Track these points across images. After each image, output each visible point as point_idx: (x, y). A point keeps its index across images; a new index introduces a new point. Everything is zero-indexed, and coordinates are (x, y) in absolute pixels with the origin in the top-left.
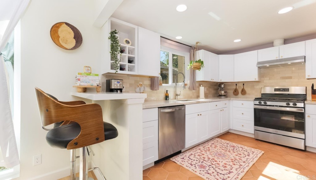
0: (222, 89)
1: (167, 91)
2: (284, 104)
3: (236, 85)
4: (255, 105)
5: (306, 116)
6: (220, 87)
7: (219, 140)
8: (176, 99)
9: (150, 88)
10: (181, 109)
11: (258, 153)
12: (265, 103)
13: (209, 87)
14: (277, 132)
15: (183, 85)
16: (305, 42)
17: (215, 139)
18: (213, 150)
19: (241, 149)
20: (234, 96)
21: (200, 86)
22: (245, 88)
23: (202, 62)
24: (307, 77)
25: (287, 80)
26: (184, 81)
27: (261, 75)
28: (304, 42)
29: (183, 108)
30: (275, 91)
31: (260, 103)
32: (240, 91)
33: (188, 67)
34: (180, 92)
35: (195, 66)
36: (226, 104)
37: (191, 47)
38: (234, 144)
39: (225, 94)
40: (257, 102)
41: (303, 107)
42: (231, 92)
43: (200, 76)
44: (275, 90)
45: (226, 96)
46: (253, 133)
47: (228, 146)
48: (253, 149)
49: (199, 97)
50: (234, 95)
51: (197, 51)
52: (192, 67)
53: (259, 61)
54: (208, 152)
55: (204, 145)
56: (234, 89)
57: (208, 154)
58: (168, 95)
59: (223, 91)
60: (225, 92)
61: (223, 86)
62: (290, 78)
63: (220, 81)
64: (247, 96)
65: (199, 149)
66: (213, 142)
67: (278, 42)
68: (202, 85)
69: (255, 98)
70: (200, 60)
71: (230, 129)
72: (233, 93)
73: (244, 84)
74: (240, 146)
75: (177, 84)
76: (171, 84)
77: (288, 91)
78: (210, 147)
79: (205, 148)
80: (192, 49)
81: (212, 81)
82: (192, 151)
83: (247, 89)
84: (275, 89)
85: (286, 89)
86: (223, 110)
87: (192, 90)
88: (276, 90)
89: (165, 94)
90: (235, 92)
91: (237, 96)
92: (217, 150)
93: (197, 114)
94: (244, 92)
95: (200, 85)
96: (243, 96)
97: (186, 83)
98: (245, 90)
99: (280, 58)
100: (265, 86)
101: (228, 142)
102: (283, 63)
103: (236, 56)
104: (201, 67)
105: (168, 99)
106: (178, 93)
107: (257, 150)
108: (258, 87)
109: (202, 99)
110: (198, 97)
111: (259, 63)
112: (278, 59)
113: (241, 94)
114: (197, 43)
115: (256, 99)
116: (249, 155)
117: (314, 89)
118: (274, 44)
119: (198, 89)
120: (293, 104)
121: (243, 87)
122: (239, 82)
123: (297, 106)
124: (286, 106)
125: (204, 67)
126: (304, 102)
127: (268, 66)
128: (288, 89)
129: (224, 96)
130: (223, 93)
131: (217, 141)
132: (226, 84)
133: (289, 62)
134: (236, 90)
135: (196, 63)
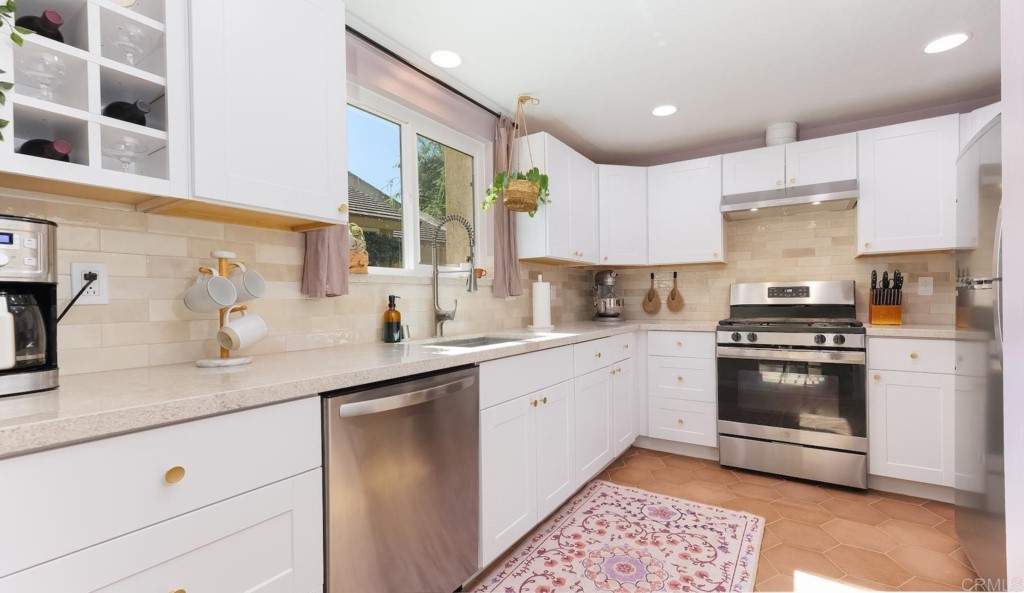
0: (609, 292)
1: (392, 299)
2: (809, 339)
3: (652, 276)
4: (720, 345)
5: (870, 375)
6: (602, 285)
7: (607, 487)
8: (434, 334)
9: (297, 285)
10: (459, 387)
11: (749, 527)
12: (753, 337)
13: (564, 284)
14: (788, 436)
15: (467, 274)
16: (857, 135)
17: (592, 485)
18: (596, 547)
19: (689, 520)
20: (645, 315)
21: (536, 279)
22: (679, 289)
23: (544, 180)
24: (862, 250)
25: (802, 260)
26: (470, 259)
27: (730, 244)
28: (853, 135)
29: (468, 382)
30: (769, 296)
31: (737, 337)
32: (664, 299)
33: (489, 199)
34: (456, 302)
35: (518, 195)
36: (627, 347)
37: (499, 116)
38: (666, 502)
39: (618, 309)
40: (726, 337)
41: (859, 345)
42: (635, 302)
43: (537, 237)
44: (769, 293)
45: (620, 316)
46: (714, 445)
47: (646, 511)
48: (728, 513)
49: (532, 324)
50: (645, 311)
51: (524, 138)
52: (505, 200)
53: (725, 194)
54: (576, 562)
55: (558, 524)
56: (646, 292)
57: (578, 577)
58: (395, 320)
59: (611, 297)
60: (618, 303)
61: (610, 281)
62: (810, 252)
63: (602, 262)
64: (685, 313)
65: (541, 553)
66: (587, 505)
67: (780, 131)
68: (540, 277)
69: (720, 323)
70: (536, 170)
71: (640, 438)
72: (644, 304)
73: (675, 275)
74: (682, 504)
75: (440, 268)
76: (412, 268)
77: (808, 296)
78: (579, 531)
79: (563, 540)
80: (504, 127)
81: (576, 259)
82: (508, 571)
83: (687, 292)
84: (769, 289)
85: (800, 288)
86: (619, 370)
87: (504, 297)
88: (773, 292)
89: (382, 314)
90: (650, 301)
91: (656, 317)
92: (612, 544)
93: (528, 400)
94: (676, 302)
95: (533, 277)
96: (674, 315)
97: (479, 265)
98: (680, 295)
99: (787, 186)
100: (739, 281)
101: (640, 493)
102: (800, 200)
103: (655, 170)
104: (539, 201)
105: (396, 336)
106: (445, 307)
107: (743, 513)
108: (720, 282)
109: (543, 329)
110: (528, 321)
111: (725, 200)
112: (782, 187)
113: (668, 310)
114: (522, 100)
115: (724, 325)
116: (724, 548)
117: (878, 287)
118: (770, 137)
119: (525, 291)
120: (836, 340)
121: (675, 282)
122: (660, 266)
123: (845, 345)
124: (814, 344)
125: (549, 201)
126: (864, 331)
127: (754, 210)
128: (807, 289)
129: (615, 316)
130: (610, 304)
131: (604, 495)
132: (620, 272)
133: (817, 199)
134: (651, 296)
135: (520, 183)
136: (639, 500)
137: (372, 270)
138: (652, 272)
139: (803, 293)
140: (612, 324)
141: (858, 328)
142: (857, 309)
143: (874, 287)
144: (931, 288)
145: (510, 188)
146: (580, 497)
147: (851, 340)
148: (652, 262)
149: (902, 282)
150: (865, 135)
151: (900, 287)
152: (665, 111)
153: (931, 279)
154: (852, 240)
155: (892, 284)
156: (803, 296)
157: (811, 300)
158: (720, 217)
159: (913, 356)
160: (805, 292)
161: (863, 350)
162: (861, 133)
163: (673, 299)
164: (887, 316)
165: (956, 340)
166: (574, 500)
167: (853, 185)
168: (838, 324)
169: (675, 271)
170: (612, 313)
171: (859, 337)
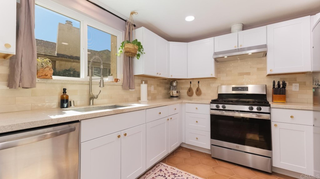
0: (175, 88)
1: (64, 90)
2: (246, 108)
3: (191, 82)
4: (212, 109)
5: (273, 124)
6: (172, 86)
7: (163, 166)
8: (89, 104)
12: (224, 107)
14: (238, 147)
17: (157, 165)
20: (189, 97)
21: (142, 83)
22: (200, 87)
23: (139, 44)
27: (218, 70)
30: (232, 90)
31: (218, 107)
32: (194, 90)
34: (100, 91)
36: (176, 109)
37: (126, 21)
39: (177, 95)
40: (214, 106)
41: (268, 111)
42: (184, 92)
44: (232, 89)
46: (210, 148)
49: (140, 100)
50: (188, 95)
51: (136, 30)
52: (124, 52)
53: (215, 52)
56: (189, 88)
58: (66, 98)
59: (175, 90)
60: (177, 92)
61: (175, 84)
62: (248, 74)
64: (202, 96)
66: (152, 176)
67: (236, 28)
68: (143, 82)
69: (212, 100)
70: (136, 40)
71: (183, 143)
72: (187, 93)
73: (199, 82)
76: (84, 77)
77: (247, 90)
81: (158, 76)
83: (203, 88)
84: (233, 88)
85: (244, 87)
86: (171, 118)
87: (127, 90)
88: (234, 89)
91: (192, 97)
94: (199, 92)
96: (198, 97)
98: (200, 89)
99: (239, 47)
100: (222, 85)
101: (176, 170)
102: (244, 53)
103: (190, 44)
104: (140, 53)
108: (214, 85)
109: (144, 102)
111: (215, 54)
112: (237, 48)
113: (196, 95)
114: (132, 13)
115: (213, 102)
117: (276, 87)
118: (232, 30)
119: (137, 88)
120: (258, 109)
121: (198, 85)
122: (193, 79)
123: (261, 111)
124: (249, 110)
125: (144, 53)
126: (269, 105)
127: (226, 57)
128: (247, 88)
129: (177, 97)
130: (175, 93)
131: (161, 170)
132: (178, 81)
133: (250, 52)
134: (190, 90)
135: (129, 45)
136: (174, 174)
137: (54, 77)
139: (245, 89)
140: (175, 100)
141: (267, 104)
142: (267, 96)
143: (274, 87)
144: (298, 88)
145: (125, 47)
146: (151, 171)
147: (264, 109)
148: (189, 77)
149: (286, 85)
150: (270, 26)
151: (285, 87)
152: (190, 19)
153: (298, 84)
154: (265, 69)
155: (281, 86)
156: (245, 90)
157: (248, 92)
158: (213, 60)
159: (292, 117)
160: (246, 89)
161: (269, 113)
162: (268, 26)
164: (280, 99)
165: (313, 111)
166: (147, 173)
167: (265, 46)
168: (259, 102)
170: (175, 96)
171: (268, 108)
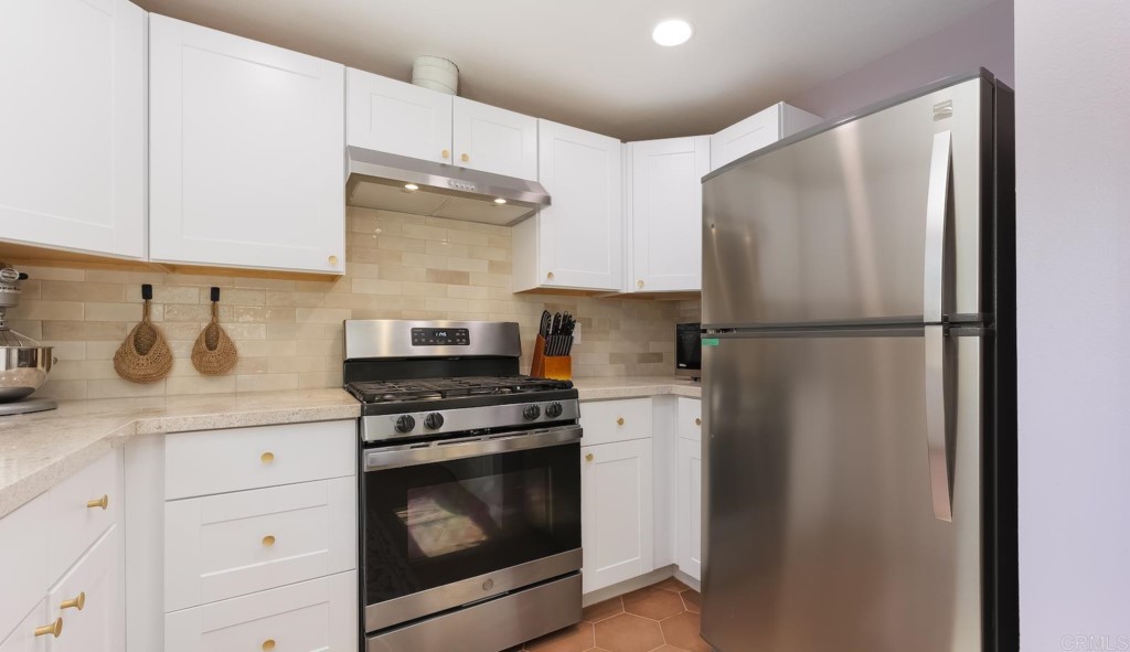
3: (147, 292)
12: (435, 421)
14: (490, 584)
16: (538, 124)
20: (128, 389)
30: (414, 344)
42: (90, 357)
44: (413, 338)
50: (125, 377)
62: (460, 278)
64: (241, 378)
72: (120, 360)
73: (215, 294)
77: (468, 342)
85: (457, 331)
88: (421, 337)
91: (157, 390)
96: (208, 386)
98: (226, 339)
99: (456, 164)
108: (319, 318)
112: (448, 162)
113: (193, 371)
121: (214, 312)
122: (172, 268)
126: (577, 394)
127: (411, 187)
128: (466, 332)
134: (144, 340)
138: (149, 280)
141: (569, 391)
142: (520, 361)
143: (548, 332)
144: (579, 335)
153: (579, 325)
157: (472, 349)
160: (464, 336)
163: (211, 347)
164: (559, 370)
169: (217, 284)
